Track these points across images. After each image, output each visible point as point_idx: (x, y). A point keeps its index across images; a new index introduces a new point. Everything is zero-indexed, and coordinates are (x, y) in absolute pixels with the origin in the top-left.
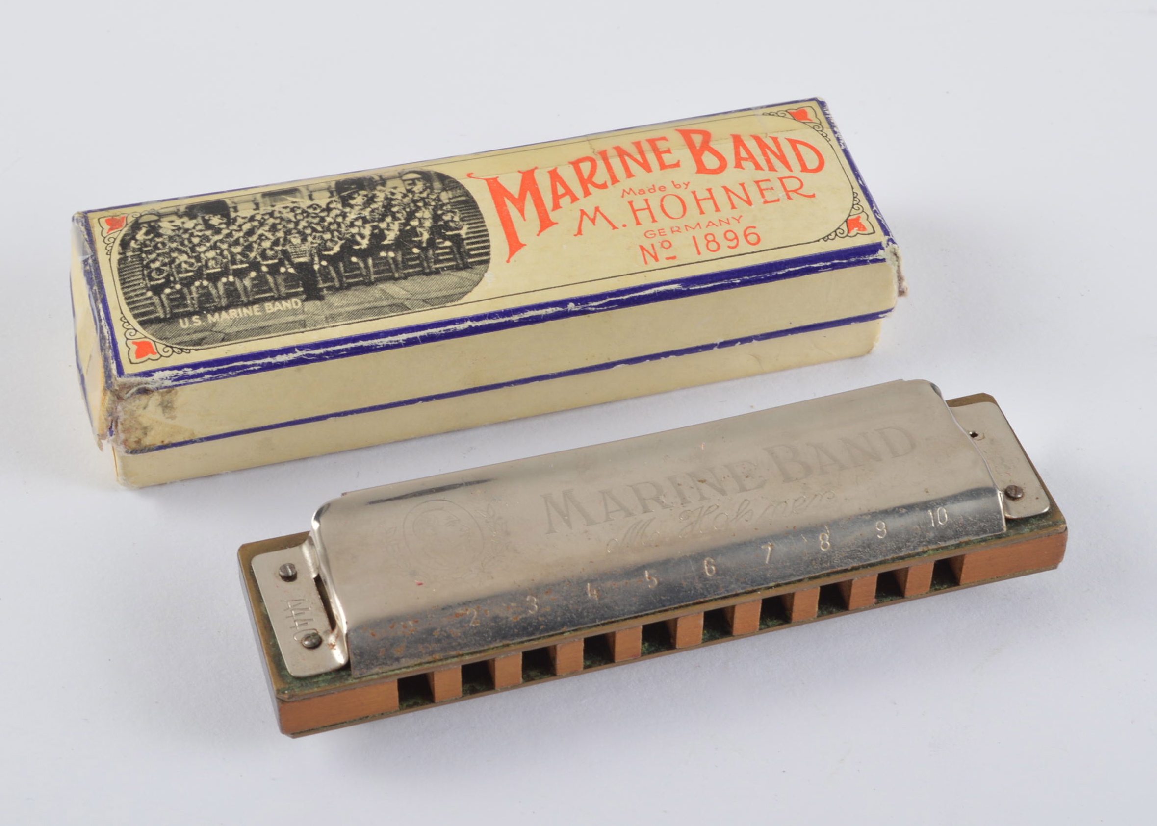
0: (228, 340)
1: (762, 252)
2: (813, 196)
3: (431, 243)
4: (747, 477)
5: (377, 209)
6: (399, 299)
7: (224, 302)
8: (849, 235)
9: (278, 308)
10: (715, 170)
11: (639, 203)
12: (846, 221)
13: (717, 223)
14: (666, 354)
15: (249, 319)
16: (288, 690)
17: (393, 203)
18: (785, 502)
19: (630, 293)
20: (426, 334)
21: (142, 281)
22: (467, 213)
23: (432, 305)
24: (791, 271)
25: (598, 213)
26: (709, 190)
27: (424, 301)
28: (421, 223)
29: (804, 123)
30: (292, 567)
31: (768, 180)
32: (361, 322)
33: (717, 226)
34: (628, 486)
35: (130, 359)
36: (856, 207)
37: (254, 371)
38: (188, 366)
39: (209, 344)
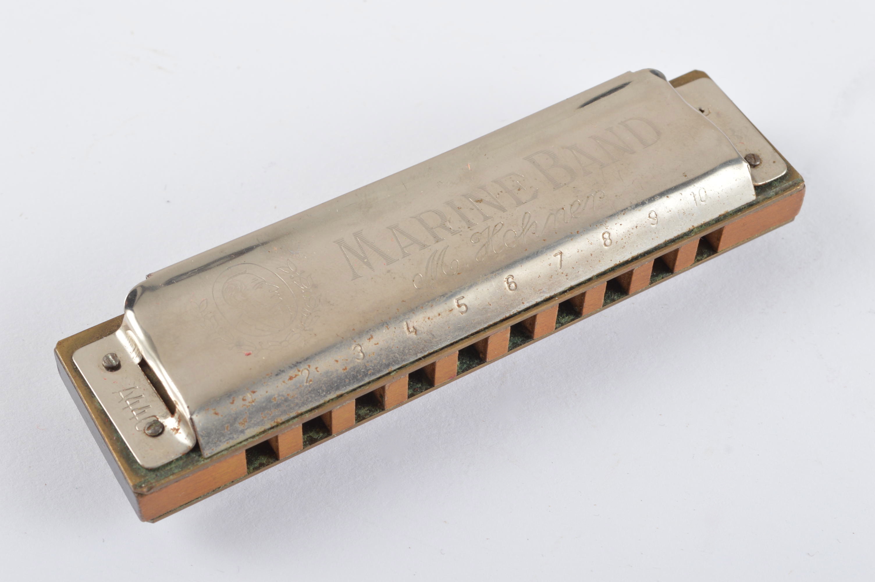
4: (519, 190)
16: (144, 483)
18: (563, 209)
30: (114, 356)
34: (412, 217)
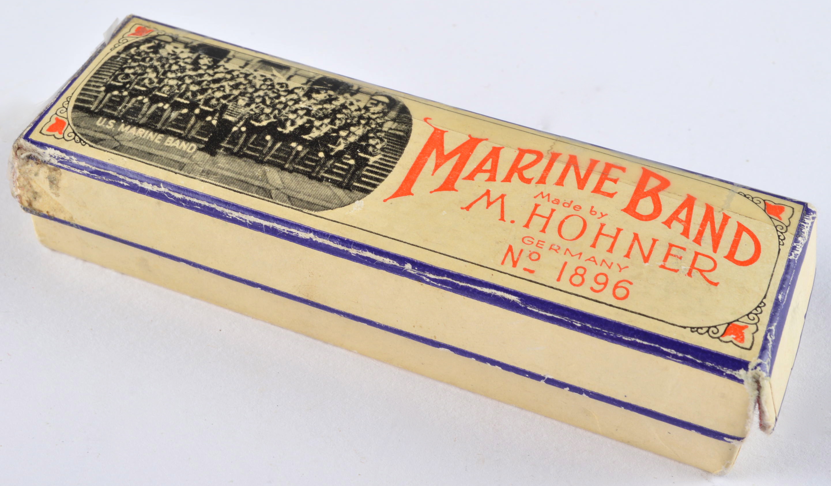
0: (118, 150)
1: (621, 310)
2: (716, 284)
3: (340, 155)
5: (326, 109)
6: (271, 185)
7: (144, 120)
8: (721, 338)
9: (176, 145)
10: (642, 216)
11: (544, 210)
12: (729, 324)
13: (599, 261)
14: (494, 363)
15: (148, 142)
17: (344, 111)
19: (468, 283)
20: (271, 226)
21: (108, 78)
22: (392, 146)
23: (292, 204)
24: (637, 342)
25: (500, 200)
26: (619, 230)
27: (289, 197)
28: (348, 136)
29: (771, 218)
31: (684, 249)
32: (226, 188)
33: (596, 264)
35: (42, 129)
36: (751, 316)
37: (122, 186)
38: (76, 155)
39: (103, 146)
